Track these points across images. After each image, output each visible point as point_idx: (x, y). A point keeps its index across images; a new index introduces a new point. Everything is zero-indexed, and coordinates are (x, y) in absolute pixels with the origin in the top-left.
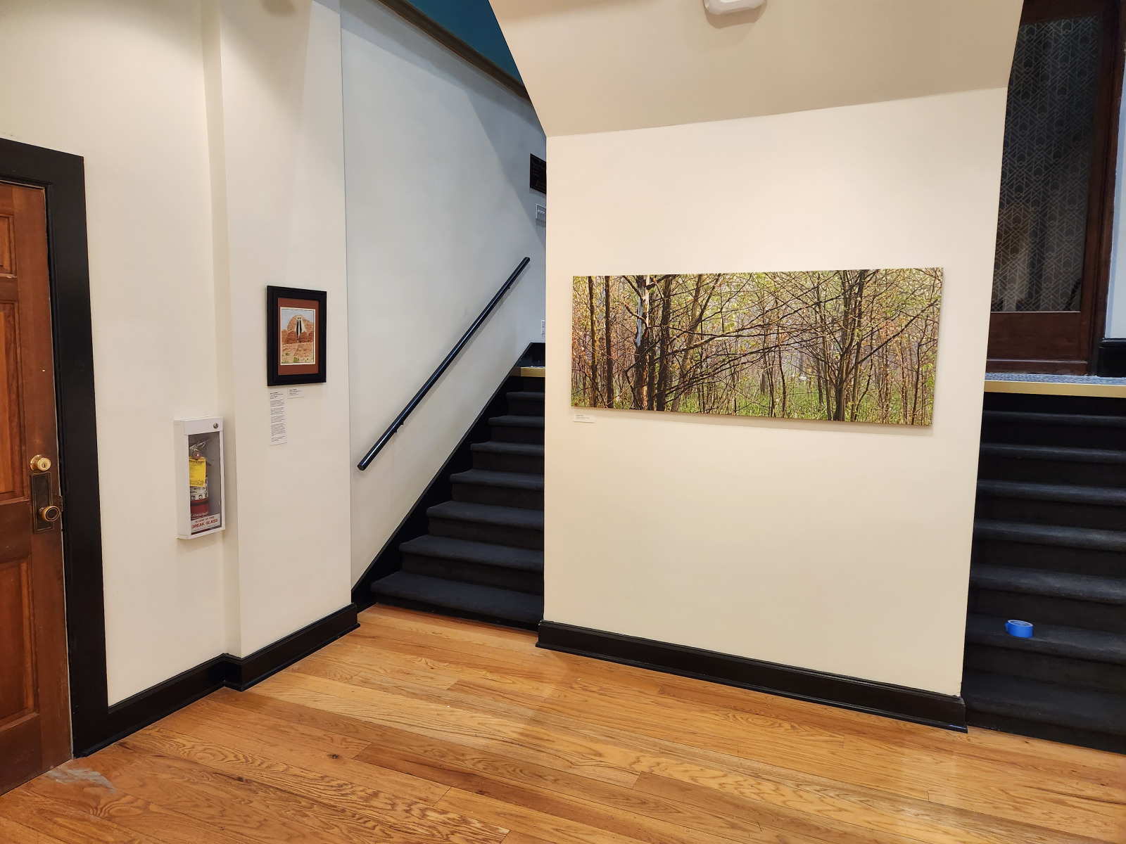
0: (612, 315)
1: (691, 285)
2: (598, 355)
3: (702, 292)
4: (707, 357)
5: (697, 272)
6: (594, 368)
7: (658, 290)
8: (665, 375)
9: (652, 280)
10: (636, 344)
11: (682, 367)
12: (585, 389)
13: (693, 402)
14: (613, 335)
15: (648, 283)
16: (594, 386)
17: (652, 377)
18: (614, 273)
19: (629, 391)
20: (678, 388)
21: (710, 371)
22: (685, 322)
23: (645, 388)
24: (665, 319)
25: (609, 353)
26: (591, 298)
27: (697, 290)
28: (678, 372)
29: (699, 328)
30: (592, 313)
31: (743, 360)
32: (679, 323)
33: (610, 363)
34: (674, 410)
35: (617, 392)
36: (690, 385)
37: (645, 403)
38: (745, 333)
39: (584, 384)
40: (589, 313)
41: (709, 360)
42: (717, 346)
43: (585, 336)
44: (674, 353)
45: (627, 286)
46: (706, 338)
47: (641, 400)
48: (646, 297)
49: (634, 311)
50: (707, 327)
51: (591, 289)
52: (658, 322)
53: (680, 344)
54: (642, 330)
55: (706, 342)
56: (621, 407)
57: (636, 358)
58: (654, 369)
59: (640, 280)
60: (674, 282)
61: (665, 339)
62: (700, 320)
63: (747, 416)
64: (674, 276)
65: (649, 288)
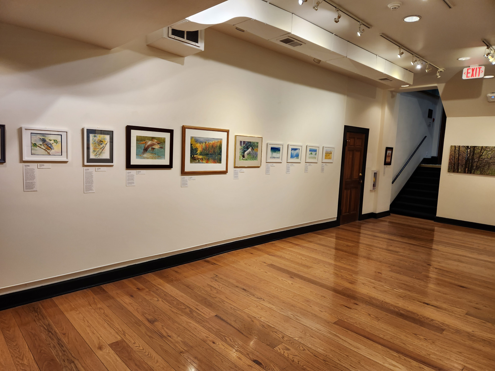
0: (460, 154)
1: (480, 148)
2: (456, 161)
3: (482, 150)
4: (483, 163)
5: (481, 146)
6: (454, 164)
7: (472, 149)
8: (472, 166)
9: (470, 147)
10: (465, 160)
11: (476, 165)
12: (452, 168)
13: (479, 172)
14: (460, 158)
15: (469, 147)
16: (454, 168)
17: (469, 167)
18: (461, 145)
19: (463, 169)
20: (475, 169)
21: (483, 165)
22: (478, 156)
23: (467, 169)
24: (473, 155)
25: (458, 161)
26: (455, 150)
27: (481, 150)
28: (475, 166)
29: (481, 157)
30: (455, 153)
31: (491, 164)
32: (476, 156)
33: (458, 163)
34: (474, 173)
35: (460, 169)
36: (478, 168)
37: (467, 172)
38: (492, 158)
39: (452, 167)
40: (454, 153)
41: (483, 164)
42: (485, 161)
43: (453, 157)
44: (475, 162)
45: (464, 148)
46: (483, 159)
47: (466, 171)
48: (469, 150)
49: (465, 153)
50: (483, 157)
51: (455, 148)
52: (471, 155)
53: (476, 160)
54: (467, 157)
55: (483, 160)
56: (460, 172)
57: (465, 163)
58: (469, 165)
59: (468, 147)
60: (476, 148)
61: (473, 159)
62: (482, 155)
63: (491, 175)
64: (476, 146)
65: (470, 148)
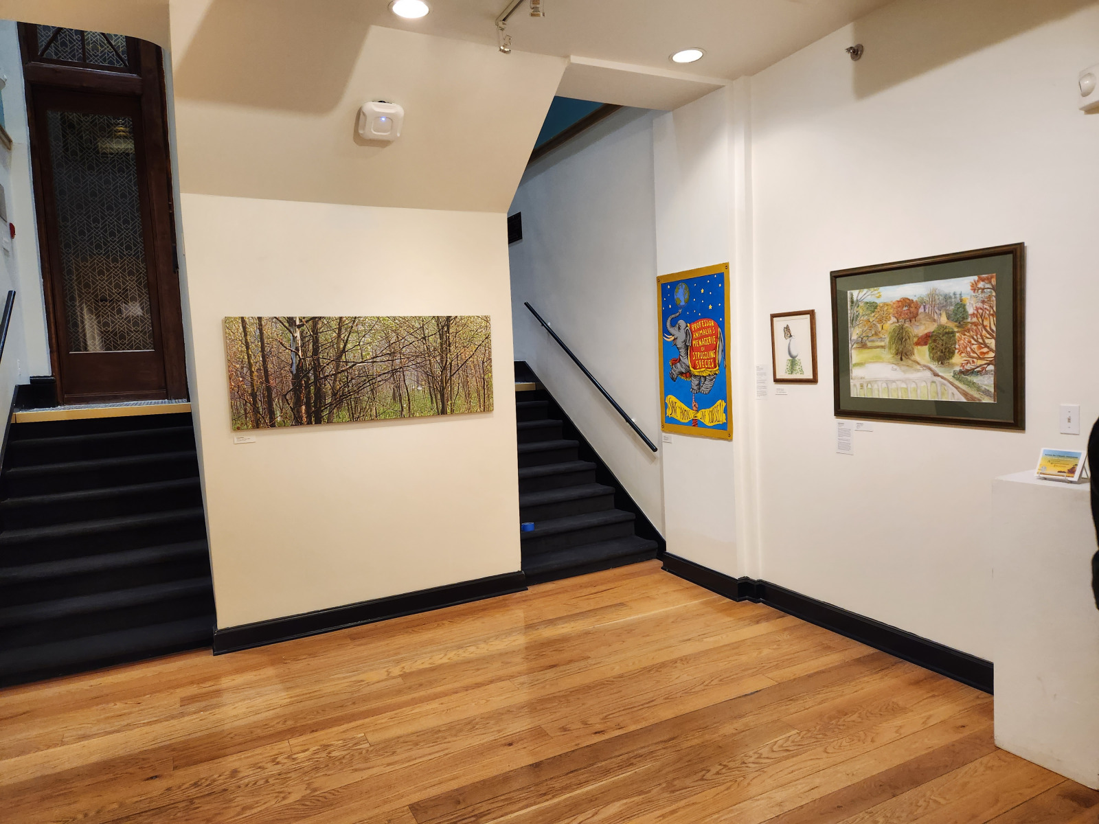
0: (267, 349)
1: (334, 325)
2: (257, 382)
3: (343, 331)
4: (352, 379)
5: (338, 315)
6: (254, 395)
7: (307, 329)
8: (320, 395)
9: (301, 320)
10: (292, 372)
11: (333, 388)
12: (246, 413)
13: (345, 414)
14: (270, 366)
15: (298, 323)
16: (256, 411)
17: (308, 398)
18: (266, 314)
19: (289, 411)
20: (331, 404)
21: (355, 389)
22: (332, 353)
23: (304, 407)
24: (316, 352)
25: (267, 381)
26: (246, 335)
27: (340, 329)
28: (330, 392)
29: (343, 357)
30: (248, 348)
31: (379, 379)
32: (326, 355)
33: (269, 389)
34: (330, 422)
35: (278, 413)
36: (341, 401)
37: (305, 419)
38: (378, 359)
39: (245, 410)
40: (244, 348)
41: (353, 381)
42: (359, 370)
43: (242, 368)
44: (326, 378)
45: (279, 325)
46: (350, 365)
47: (301, 417)
48: (298, 334)
49: (287, 345)
50: (350, 356)
51: (244, 328)
52: (310, 354)
53: (329, 370)
54: (296, 360)
55: (350, 367)
56: (283, 425)
57: (293, 384)
58: (309, 391)
59: (291, 321)
60: (320, 323)
61: (317, 367)
62: (344, 351)
63: (385, 419)
64: (320, 318)
65: (299, 327)
